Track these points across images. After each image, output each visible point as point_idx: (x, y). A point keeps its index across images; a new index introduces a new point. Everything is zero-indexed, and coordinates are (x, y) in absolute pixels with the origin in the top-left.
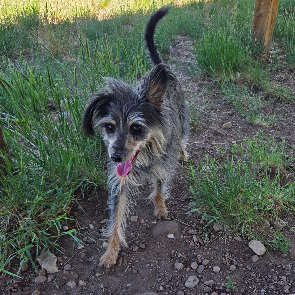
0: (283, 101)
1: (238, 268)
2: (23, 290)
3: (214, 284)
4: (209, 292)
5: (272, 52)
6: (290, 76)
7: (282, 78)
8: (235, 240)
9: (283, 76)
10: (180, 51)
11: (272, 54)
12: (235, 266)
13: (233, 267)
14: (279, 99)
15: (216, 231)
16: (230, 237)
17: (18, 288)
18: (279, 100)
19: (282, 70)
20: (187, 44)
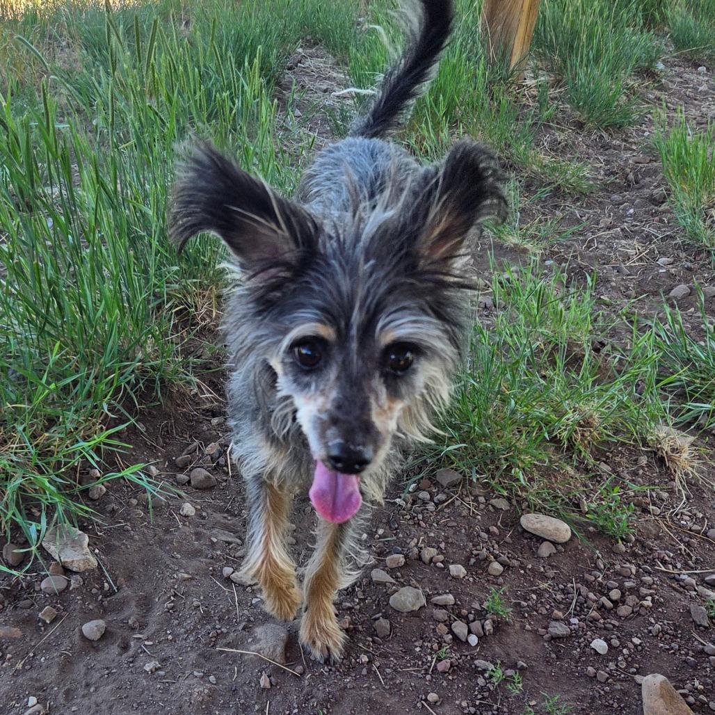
0: (570, 193)
1: (508, 569)
2: (16, 608)
3: (455, 604)
4: (445, 621)
5: (528, 82)
6: (577, 139)
7: (560, 143)
8: (492, 506)
9: (560, 137)
10: (306, 79)
11: (530, 87)
12: (501, 564)
13: (496, 567)
14: (558, 188)
15: (445, 485)
16: (482, 499)
17: (3, 602)
18: (557, 192)
19: (558, 123)
20: (322, 65)
